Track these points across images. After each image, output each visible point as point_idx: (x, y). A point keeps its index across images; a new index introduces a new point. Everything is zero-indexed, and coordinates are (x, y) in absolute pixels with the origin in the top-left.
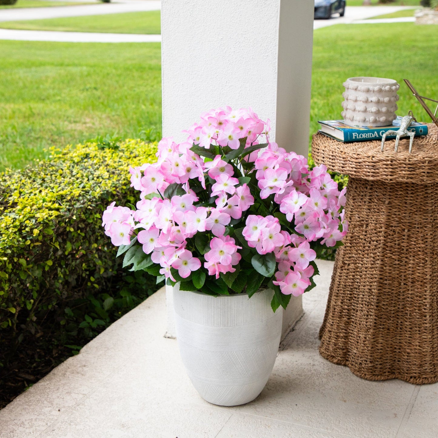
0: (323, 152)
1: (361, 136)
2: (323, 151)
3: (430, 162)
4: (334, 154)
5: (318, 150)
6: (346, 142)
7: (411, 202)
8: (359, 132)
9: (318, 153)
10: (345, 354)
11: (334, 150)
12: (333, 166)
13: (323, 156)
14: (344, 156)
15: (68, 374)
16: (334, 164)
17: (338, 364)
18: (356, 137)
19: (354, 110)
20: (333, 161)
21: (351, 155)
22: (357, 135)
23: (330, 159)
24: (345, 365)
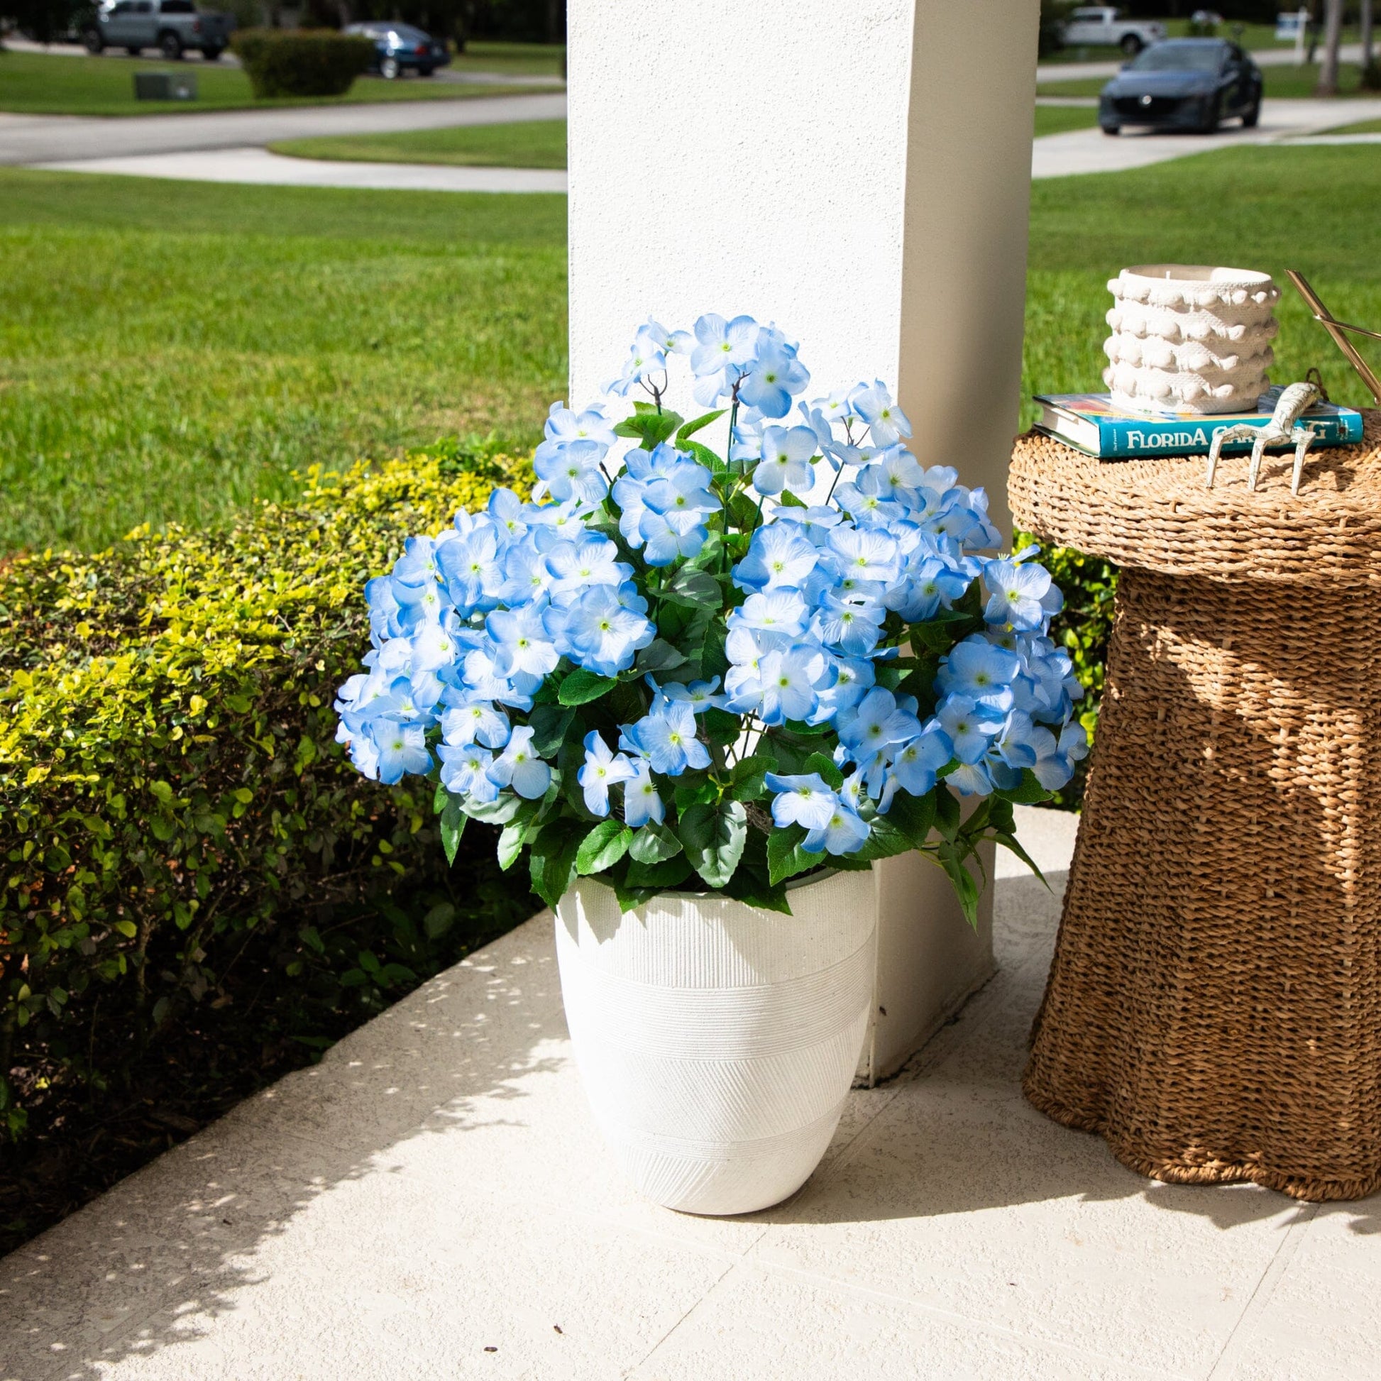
0: (1034, 487)
1: (1155, 441)
2: (1036, 483)
3: (1352, 522)
4: (1065, 494)
5: (1024, 480)
6: (1108, 457)
7: (1301, 645)
8: (1148, 429)
9: (1022, 489)
10: (1095, 1098)
11: (1064, 481)
12: (1062, 531)
13: (1036, 498)
14: (1094, 500)
15: (277, 1119)
16: (1063, 525)
17: (1073, 1127)
18: (1136, 443)
19: (1138, 363)
20: (1062, 515)
21: (1112, 496)
22: (1142, 436)
23: (1054, 507)
24: (1095, 1132)
